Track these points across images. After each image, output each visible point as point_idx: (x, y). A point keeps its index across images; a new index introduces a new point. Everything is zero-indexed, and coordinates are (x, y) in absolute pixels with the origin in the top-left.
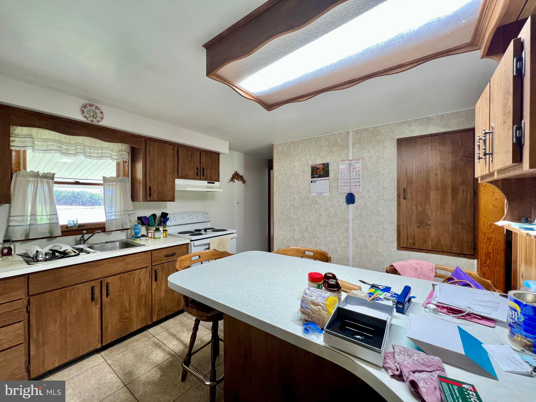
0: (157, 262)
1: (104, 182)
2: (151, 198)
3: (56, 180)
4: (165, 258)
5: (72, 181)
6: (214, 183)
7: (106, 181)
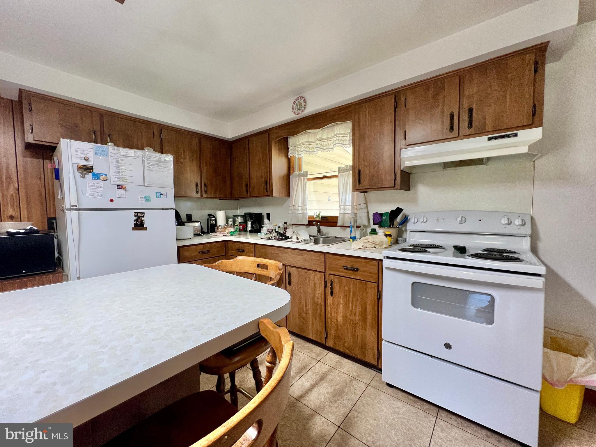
0: (333, 271)
1: (339, 173)
2: (360, 186)
3: (309, 177)
4: (343, 270)
5: (321, 176)
6: (516, 135)
7: (341, 172)
